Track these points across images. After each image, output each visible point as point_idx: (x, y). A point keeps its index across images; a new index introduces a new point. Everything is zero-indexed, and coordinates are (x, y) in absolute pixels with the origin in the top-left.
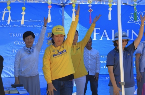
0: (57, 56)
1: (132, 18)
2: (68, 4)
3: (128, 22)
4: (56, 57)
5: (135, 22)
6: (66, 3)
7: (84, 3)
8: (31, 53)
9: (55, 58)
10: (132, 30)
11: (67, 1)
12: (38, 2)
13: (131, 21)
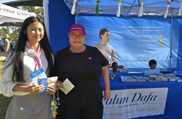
12: (155, 14)
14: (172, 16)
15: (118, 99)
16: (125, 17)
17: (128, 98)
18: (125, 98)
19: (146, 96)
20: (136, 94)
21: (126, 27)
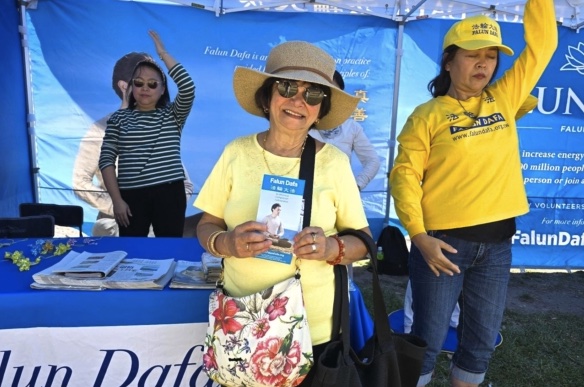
0: (468, 132)
1: (572, 58)
2: (415, 18)
3: (562, 69)
4: (465, 136)
5: (578, 68)
6: (409, 15)
7: (453, 15)
8: (329, 134)
9: (460, 137)
10: (570, 90)
11: (412, 12)
12: (341, 11)
13: (569, 66)
14: (400, 19)
15: (20, 370)
16: (217, 15)
17: (69, 372)
18: (54, 370)
19: (166, 369)
20: (110, 354)
21: (226, 53)
